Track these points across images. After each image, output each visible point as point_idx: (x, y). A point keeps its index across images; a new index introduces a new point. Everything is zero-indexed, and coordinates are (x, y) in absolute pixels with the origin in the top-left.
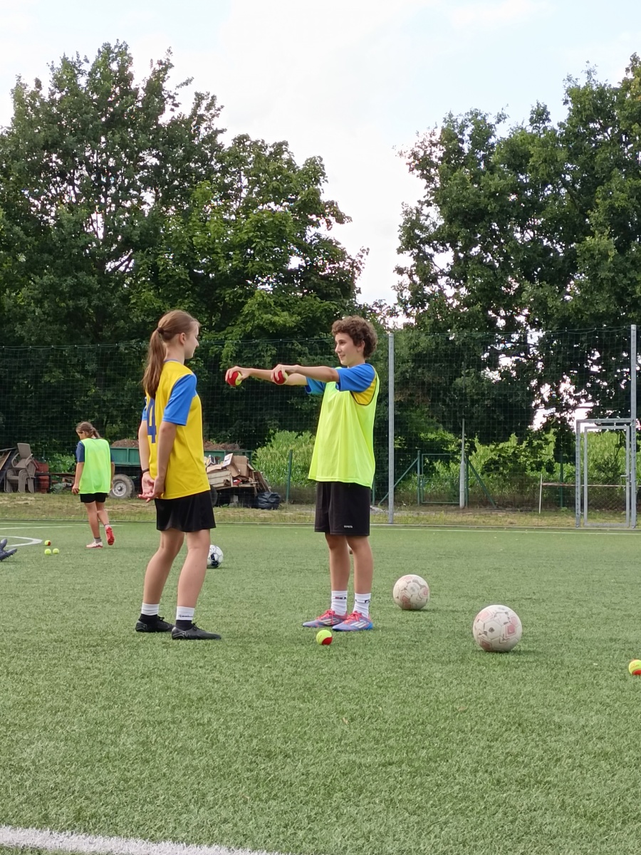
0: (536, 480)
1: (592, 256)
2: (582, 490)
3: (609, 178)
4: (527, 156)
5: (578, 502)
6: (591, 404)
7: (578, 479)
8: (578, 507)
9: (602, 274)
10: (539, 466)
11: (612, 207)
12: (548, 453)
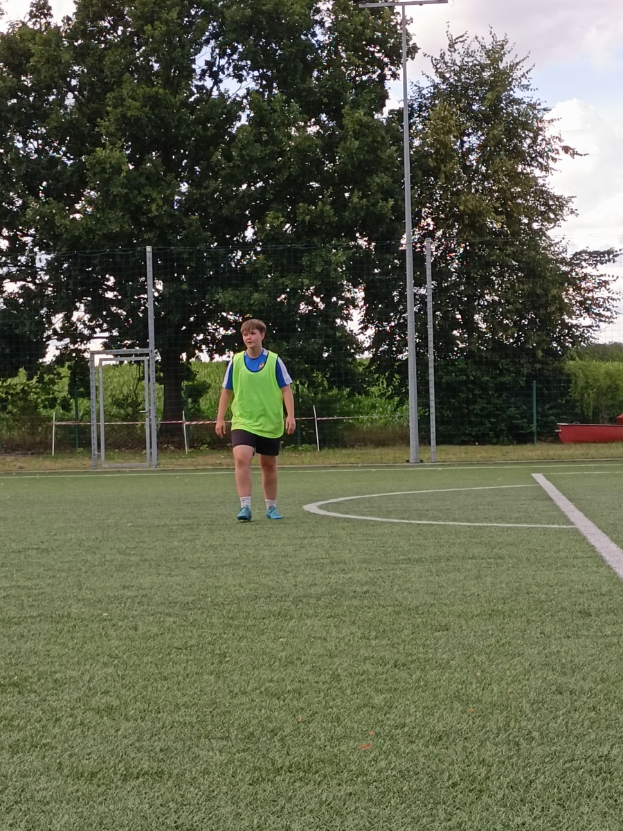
0: (49, 419)
1: (104, 170)
2: (98, 428)
3: (119, 83)
4: (28, 55)
5: (94, 441)
6: (107, 334)
7: (94, 416)
8: (94, 447)
9: (115, 190)
10: (52, 403)
11: (124, 116)
12: (62, 388)
